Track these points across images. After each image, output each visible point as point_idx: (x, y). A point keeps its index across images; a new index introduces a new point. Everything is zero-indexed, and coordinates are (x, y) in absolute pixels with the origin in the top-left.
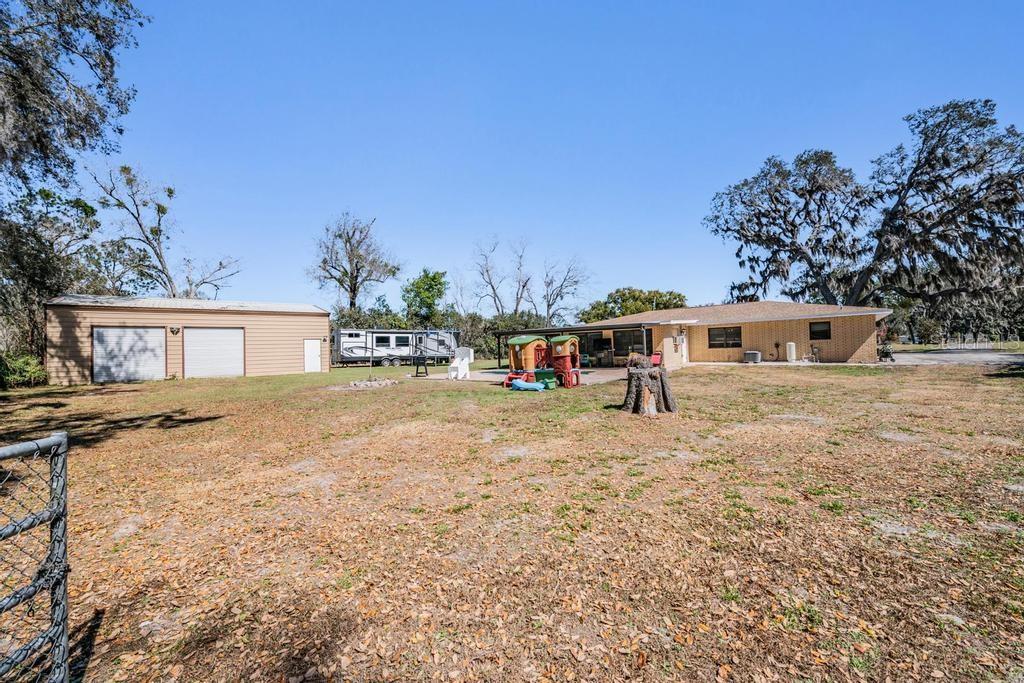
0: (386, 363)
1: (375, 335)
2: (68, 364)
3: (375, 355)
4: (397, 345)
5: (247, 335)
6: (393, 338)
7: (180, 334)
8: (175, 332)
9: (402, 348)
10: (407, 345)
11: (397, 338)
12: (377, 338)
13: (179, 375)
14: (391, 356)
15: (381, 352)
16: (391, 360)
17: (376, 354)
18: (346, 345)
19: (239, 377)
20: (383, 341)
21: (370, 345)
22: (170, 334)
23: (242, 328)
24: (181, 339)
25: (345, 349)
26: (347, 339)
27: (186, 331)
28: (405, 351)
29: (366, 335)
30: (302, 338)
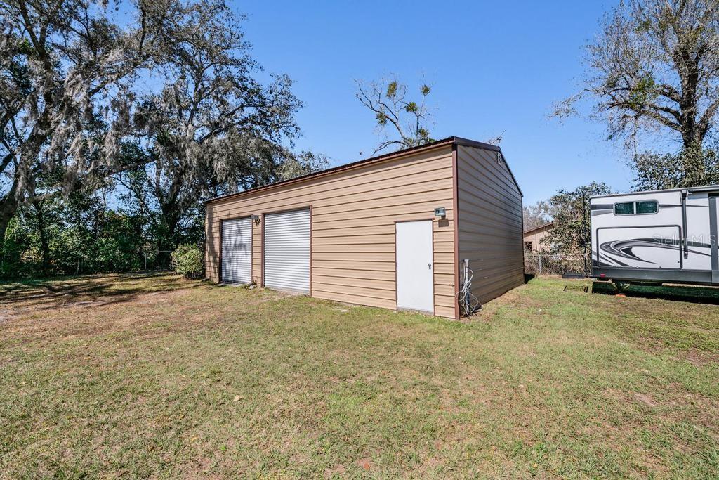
5: (314, 219)
7: (260, 224)
8: (257, 222)
18: (605, 237)
22: (255, 225)
23: (309, 207)
24: (260, 231)
25: (606, 246)
26: (610, 219)
27: (267, 219)
29: (683, 206)
30: (391, 220)
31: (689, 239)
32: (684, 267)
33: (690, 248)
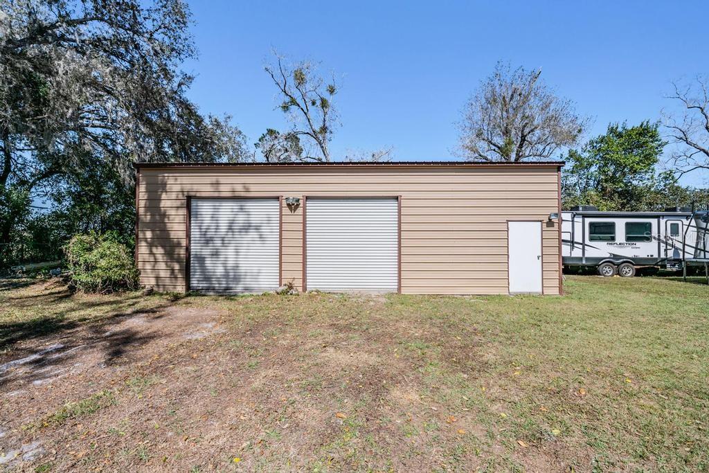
0: (608, 271)
1: (588, 221)
2: (154, 250)
3: (587, 255)
4: (628, 239)
5: (403, 211)
6: (620, 225)
7: (300, 211)
8: (293, 206)
9: (639, 244)
10: (648, 239)
11: (627, 224)
12: (591, 224)
13: (298, 283)
14: (616, 257)
15: (600, 250)
16: (617, 263)
17: (590, 253)
19: (390, 295)
20: (602, 232)
21: (578, 238)
22: (286, 211)
23: (396, 198)
24: (300, 219)
27: (309, 204)
28: (645, 250)
29: (573, 221)
30: (504, 219)
31: (575, 240)
32: (572, 256)
33: (575, 245)
